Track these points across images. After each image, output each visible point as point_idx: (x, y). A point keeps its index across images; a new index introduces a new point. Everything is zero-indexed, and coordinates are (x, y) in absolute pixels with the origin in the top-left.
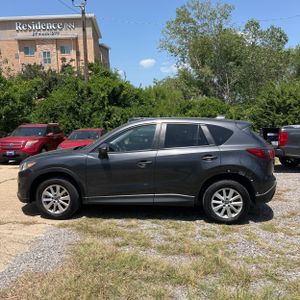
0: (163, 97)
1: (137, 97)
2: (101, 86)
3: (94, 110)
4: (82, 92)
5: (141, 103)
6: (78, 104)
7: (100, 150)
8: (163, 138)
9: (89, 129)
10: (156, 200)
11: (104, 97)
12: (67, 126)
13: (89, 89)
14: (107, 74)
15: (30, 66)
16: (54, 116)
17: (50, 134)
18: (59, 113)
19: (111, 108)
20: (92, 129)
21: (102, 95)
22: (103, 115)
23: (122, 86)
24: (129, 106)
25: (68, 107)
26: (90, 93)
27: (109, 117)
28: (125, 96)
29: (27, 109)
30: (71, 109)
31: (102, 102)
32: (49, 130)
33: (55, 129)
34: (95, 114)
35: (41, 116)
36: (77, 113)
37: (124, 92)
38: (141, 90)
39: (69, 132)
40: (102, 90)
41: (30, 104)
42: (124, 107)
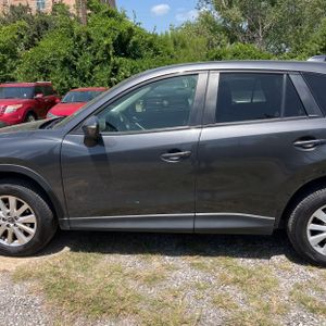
0: (183, 46)
1: (151, 45)
2: (104, 30)
3: (96, 63)
4: (79, 39)
5: (157, 52)
6: (76, 56)
7: (85, 129)
8: (212, 103)
9: (90, 88)
10: (200, 225)
11: (108, 46)
12: (62, 84)
13: (88, 34)
14: (111, 15)
15: (12, 7)
16: (45, 72)
17: (38, 96)
18: (51, 68)
19: (118, 60)
20: (94, 88)
21: (106, 42)
22: (108, 69)
23: (130, 30)
24: (140, 56)
25: (62, 59)
26: (90, 40)
27: (115, 71)
28: (135, 43)
29: (10, 63)
30: (66, 62)
31: (106, 52)
32: (37, 90)
33: (47, 90)
34: (97, 68)
35: (28, 71)
36: (74, 67)
37: (134, 38)
38: (155, 36)
39: (65, 92)
40: (105, 35)
41: (14, 56)
42: (134, 59)
